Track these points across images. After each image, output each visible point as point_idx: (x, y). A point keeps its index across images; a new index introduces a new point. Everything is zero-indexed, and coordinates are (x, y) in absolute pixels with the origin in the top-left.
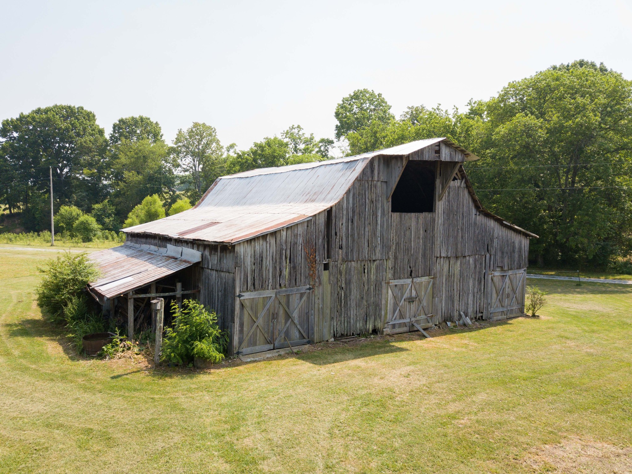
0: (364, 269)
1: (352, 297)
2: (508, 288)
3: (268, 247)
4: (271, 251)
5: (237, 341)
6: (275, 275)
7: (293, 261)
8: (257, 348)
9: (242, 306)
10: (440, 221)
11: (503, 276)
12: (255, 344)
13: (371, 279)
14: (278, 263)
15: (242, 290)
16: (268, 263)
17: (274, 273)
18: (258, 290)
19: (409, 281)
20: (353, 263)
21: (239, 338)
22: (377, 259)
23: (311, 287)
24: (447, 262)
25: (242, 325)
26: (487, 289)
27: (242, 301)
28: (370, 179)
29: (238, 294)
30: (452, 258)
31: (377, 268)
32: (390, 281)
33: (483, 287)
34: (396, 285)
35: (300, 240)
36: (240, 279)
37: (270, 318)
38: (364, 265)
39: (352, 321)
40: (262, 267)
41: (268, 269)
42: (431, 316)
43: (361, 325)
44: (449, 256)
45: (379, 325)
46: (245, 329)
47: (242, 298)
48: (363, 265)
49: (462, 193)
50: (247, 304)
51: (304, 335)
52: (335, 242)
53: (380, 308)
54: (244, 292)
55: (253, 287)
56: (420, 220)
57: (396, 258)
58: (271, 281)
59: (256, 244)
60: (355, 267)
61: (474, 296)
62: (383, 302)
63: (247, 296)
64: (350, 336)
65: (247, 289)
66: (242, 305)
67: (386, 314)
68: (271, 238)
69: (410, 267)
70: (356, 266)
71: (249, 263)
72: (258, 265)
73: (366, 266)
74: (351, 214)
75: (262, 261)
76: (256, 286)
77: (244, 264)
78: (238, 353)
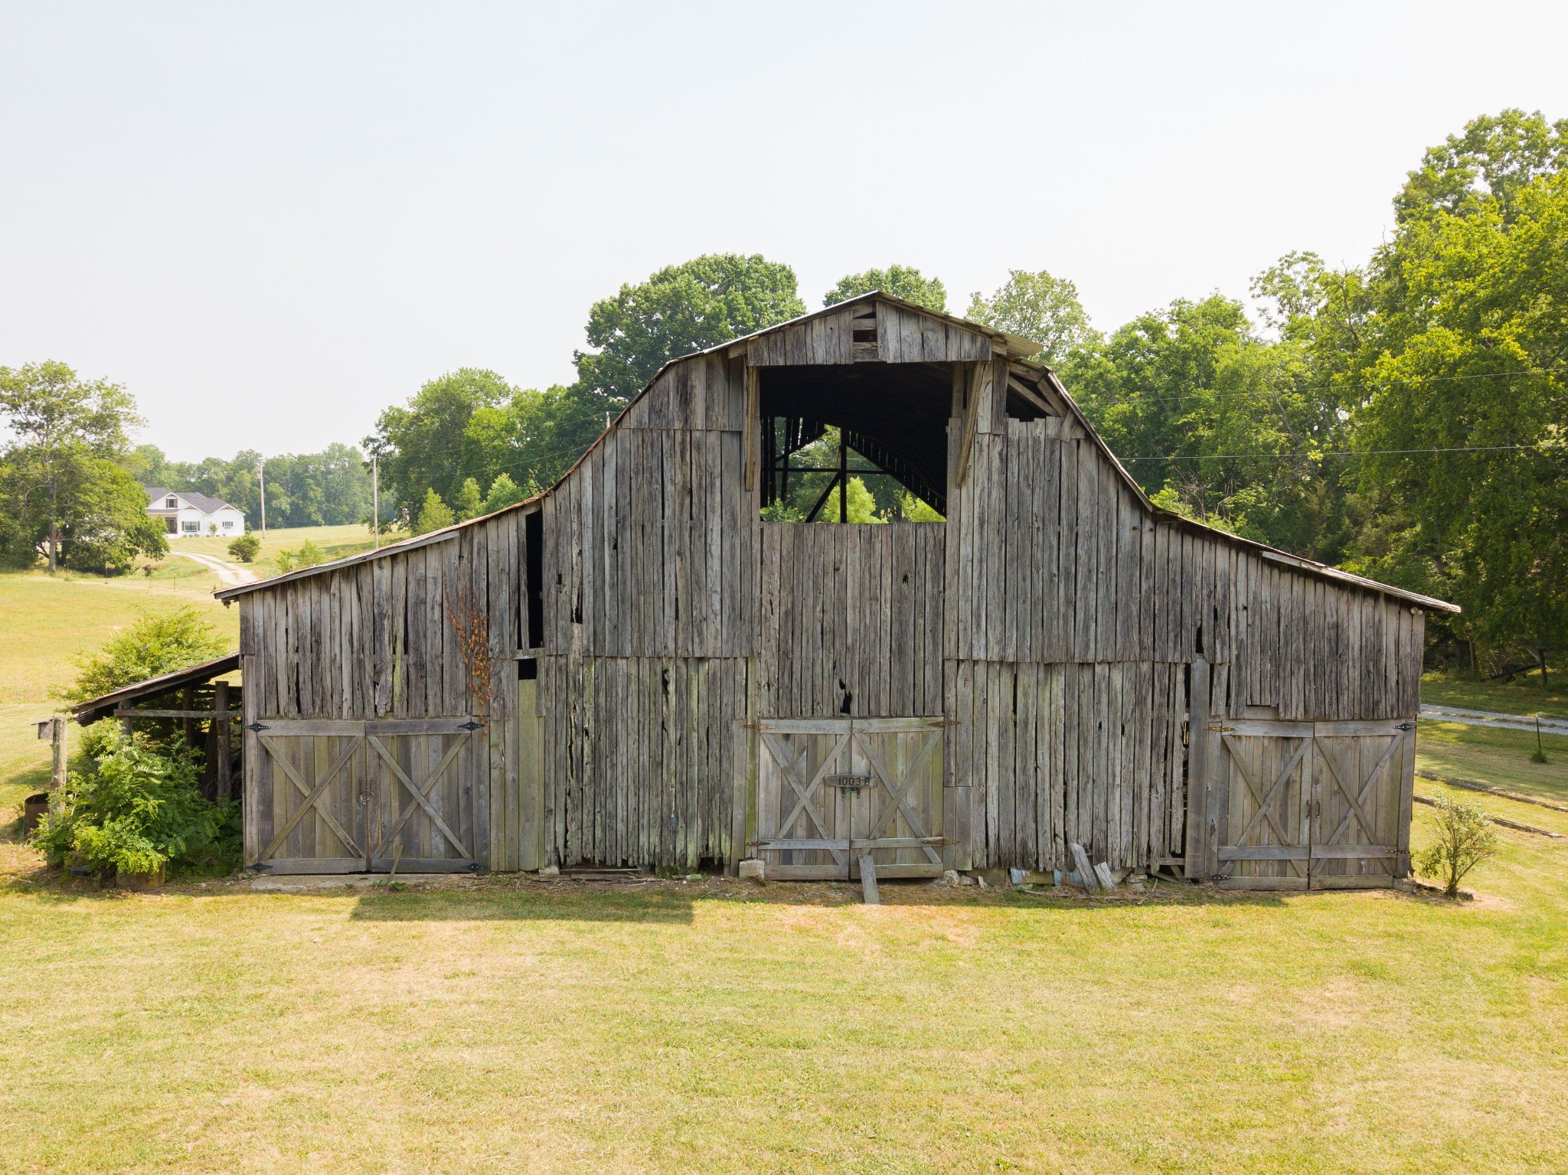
0: (665, 683)
1: (621, 760)
2: (1315, 781)
3: (337, 610)
4: (346, 619)
5: (255, 837)
6: (360, 684)
7: (417, 650)
8: (315, 863)
9: (266, 754)
10: (965, 550)
11: (1287, 739)
12: (311, 852)
13: (689, 711)
14: (367, 652)
15: (262, 713)
16: (338, 650)
17: (356, 675)
18: (310, 718)
19: (840, 726)
20: (622, 663)
21: (261, 832)
22: (710, 655)
23: (475, 720)
24: (1007, 678)
25: (267, 802)
26: (1200, 775)
27: (263, 741)
28: (678, 425)
29: (250, 723)
30: (1023, 666)
31: (712, 680)
32: (762, 721)
33: (1178, 771)
34: (787, 736)
35: (434, 593)
36: (258, 685)
37: (354, 792)
38: (665, 671)
39: (621, 826)
40: (318, 659)
41: (338, 664)
42: (936, 842)
43: (655, 839)
44: (1011, 659)
45: (724, 846)
46: (278, 810)
47: (262, 733)
48: (659, 671)
49: (1070, 457)
50: (279, 750)
51: (461, 848)
52: (558, 601)
53: (726, 796)
54: (270, 718)
55: (294, 709)
56: (878, 546)
57: (784, 655)
58: (347, 695)
59: (300, 601)
60: (628, 676)
61: (1136, 797)
62: (739, 781)
63: (276, 728)
64: (615, 866)
65: (278, 712)
66: (267, 752)
67: (751, 816)
68: (343, 586)
69: (843, 686)
70: (634, 671)
71: (282, 647)
72: (308, 654)
73: (672, 676)
74: (609, 525)
75: (318, 642)
76: (304, 707)
77: (266, 648)
78: (259, 868)
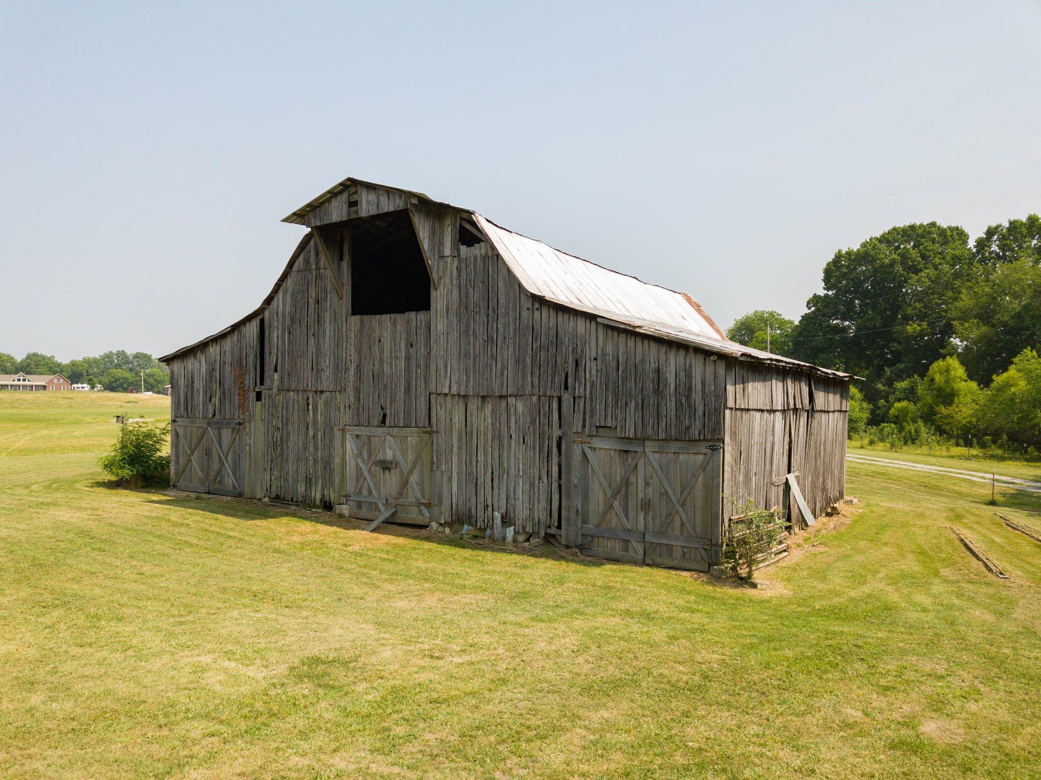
0: (308, 405)
1: (290, 445)
2: (647, 484)
3: (199, 368)
4: (202, 372)
5: (174, 472)
6: (205, 401)
7: (223, 386)
8: (193, 487)
10: (440, 327)
11: (627, 452)
12: (190, 481)
13: (317, 420)
14: (208, 387)
15: (176, 415)
16: (199, 385)
17: (204, 397)
18: (190, 418)
19: (380, 430)
20: (292, 393)
21: (176, 469)
22: (325, 390)
23: (241, 421)
24: (462, 406)
25: (178, 456)
26: (569, 474)
27: (177, 428)
28: (314, 267)
29: (173, 419)
30: (470, 397)
31: (327, 404)
32: (347, 427)
33: (555, 469)
34: (358, 436)
35: (228, 358)
36: (175, 402)
37: (204, 455)
38: (308, 398)
39: (290, 480)
40: (193, 390)
41: (199, 393)
42: (426, 504)
43: (303, 489)
44: (463, 393)
45: (333, 497)
46: (181, 460)
47: (176, 424)
48: (305, 398)
49: (493, 267)
50: (181, 432)
51: (237, 487)
52: (270, 361)
53: (332, 468)
54: (178, 417)
55: (186, 413)
56: (398, 326)
57: (357, 390)
58: (201, 407)
59: (188, 363)
60: (294, 400)
61: (532, 485)
62: (337, 460)
63: (180, 421)
64: (288, 501)
65: (181, 414)
66: (177, 433)
67: (343, 481)
68: (201, 354)
69: (382, 408)
70: (296, 398)
71: (182, 385)
72: (190, 388)
73: (311, 400)
74: (288, 322)
75: (193, 382)
76: (189, 412)
77: (178, 384)
78: (174, 486)
